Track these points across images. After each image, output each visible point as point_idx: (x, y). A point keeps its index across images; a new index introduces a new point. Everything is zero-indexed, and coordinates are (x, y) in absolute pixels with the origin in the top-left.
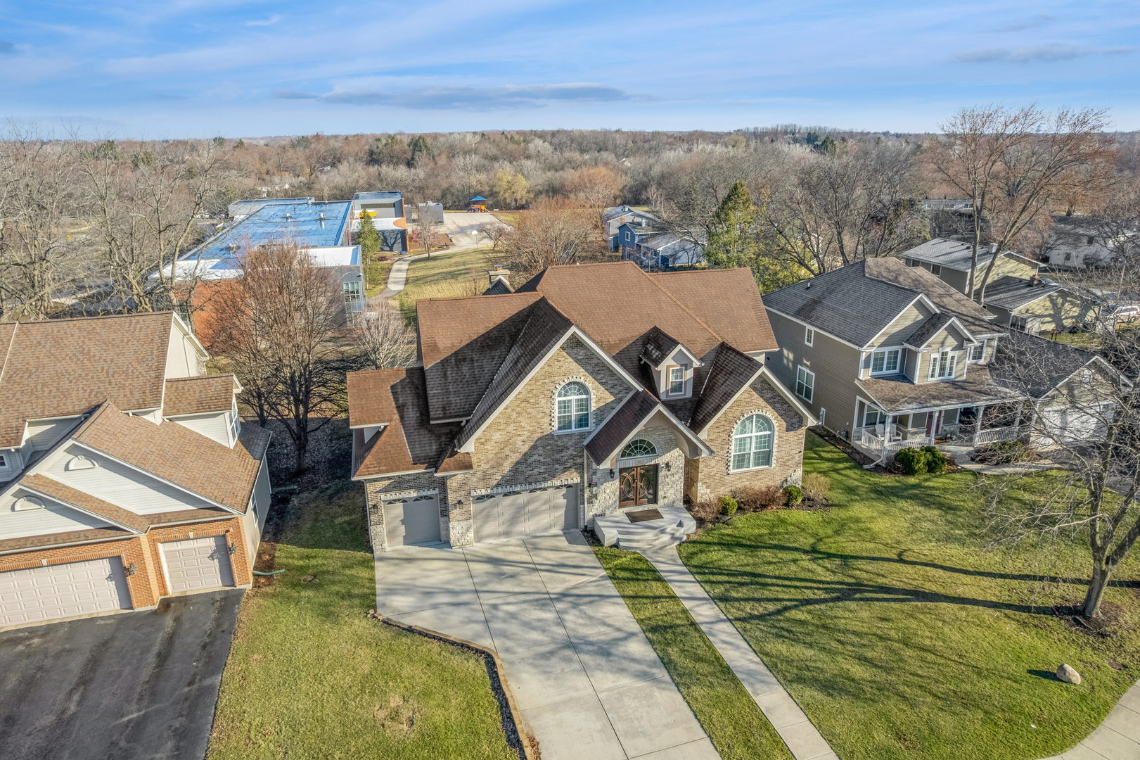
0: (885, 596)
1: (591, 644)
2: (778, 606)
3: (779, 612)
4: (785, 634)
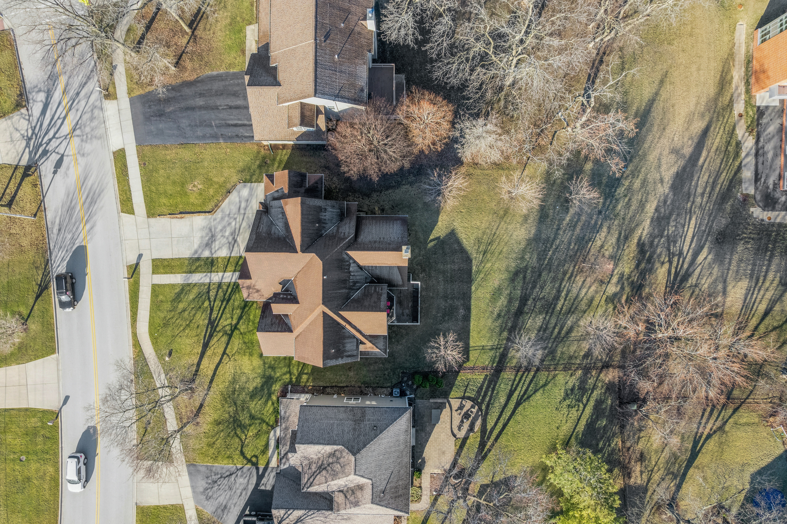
0: (208, 334)
1: (212, 242)
2: (212, 298)
3: (209, 299)
4: (199, 295)
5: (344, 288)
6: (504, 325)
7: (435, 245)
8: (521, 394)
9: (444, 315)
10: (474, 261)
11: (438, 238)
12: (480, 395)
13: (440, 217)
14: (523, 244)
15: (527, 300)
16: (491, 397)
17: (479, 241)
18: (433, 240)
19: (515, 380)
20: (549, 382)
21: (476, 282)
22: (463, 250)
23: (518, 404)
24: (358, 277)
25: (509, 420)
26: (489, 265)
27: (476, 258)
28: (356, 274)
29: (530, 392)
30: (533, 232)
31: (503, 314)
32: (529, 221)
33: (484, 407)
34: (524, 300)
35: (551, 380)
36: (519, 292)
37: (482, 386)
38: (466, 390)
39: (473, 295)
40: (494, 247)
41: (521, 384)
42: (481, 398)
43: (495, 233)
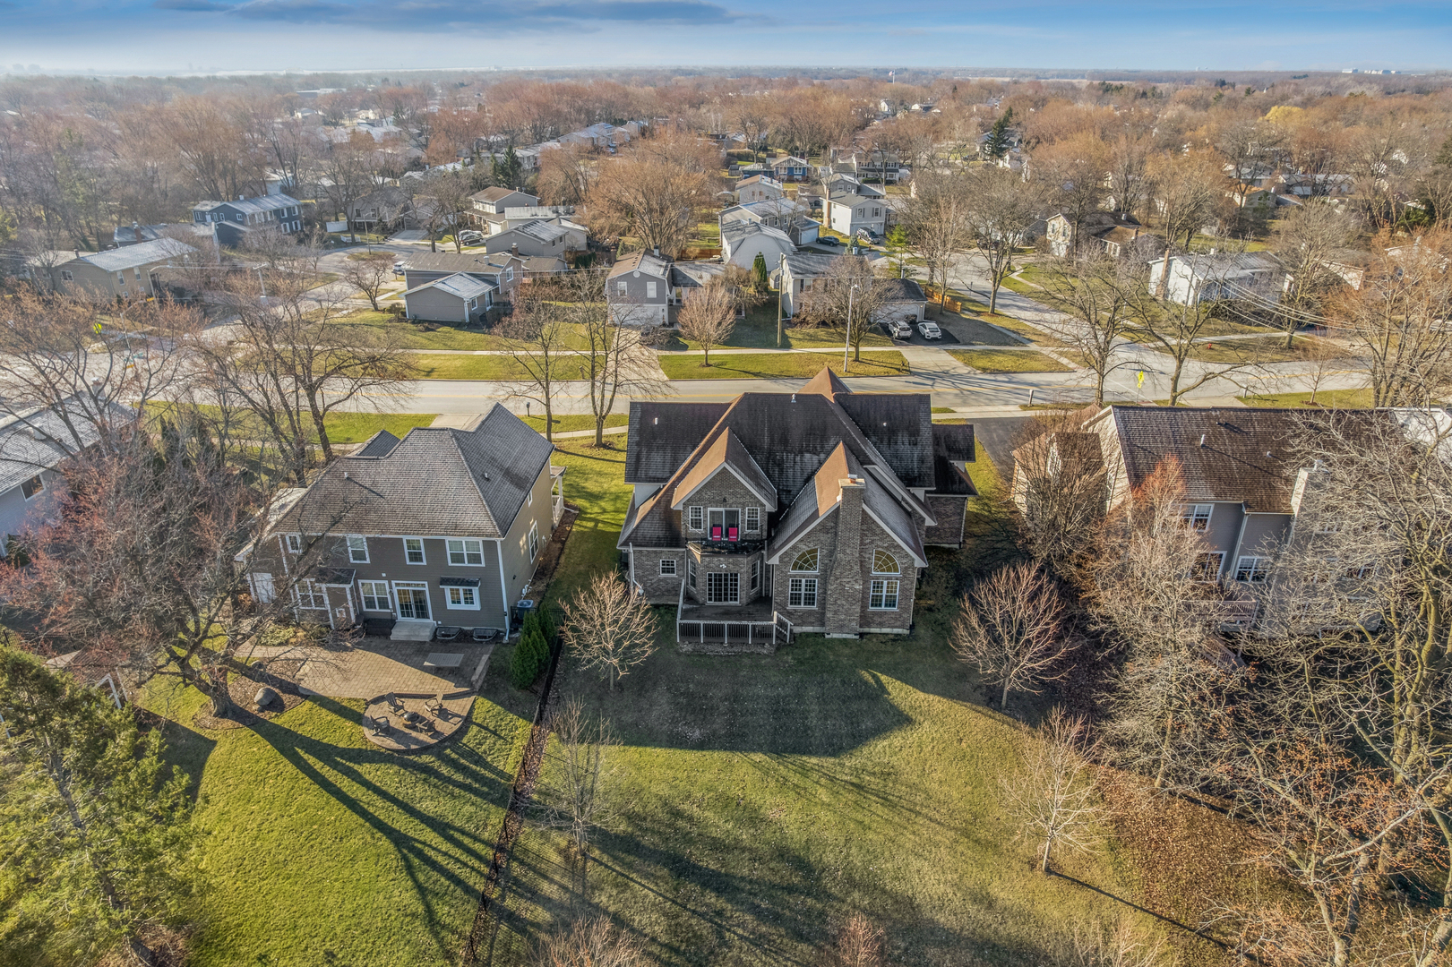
5: (772, 440)
6: (648, 824)
7: (866, 683)
8: (426, 850)
9: (690, 696)
10: (832, 760)
11: (882, 688)
12: (462, 755)
13: (937, 698)
14: (900, 887)
15: (719, 891)
16: (449, 780)
17: (888, 774)
18: (878, 681)
19: (476, 839)
20: (436, 935)
21: (774, 764)
22: (858, 739)
23: (400, 840)
24: (790, 472)
25: (364, 814)
26: (824, 796)
27: (842, 765)
28: (798, 467)
29: (425, 875)
30: (941, 918)
31: (680, 823)
32: (972, 908)
33: (426, 759)
34: (721, 884)
35: (441, 941)
36: (746, 872)
37: (486, 766)
38: (486, 728)
39: (737, 758)
40: (880, 810)
41: (457, 852)
42: (454, 756)
43: (918, 814)
